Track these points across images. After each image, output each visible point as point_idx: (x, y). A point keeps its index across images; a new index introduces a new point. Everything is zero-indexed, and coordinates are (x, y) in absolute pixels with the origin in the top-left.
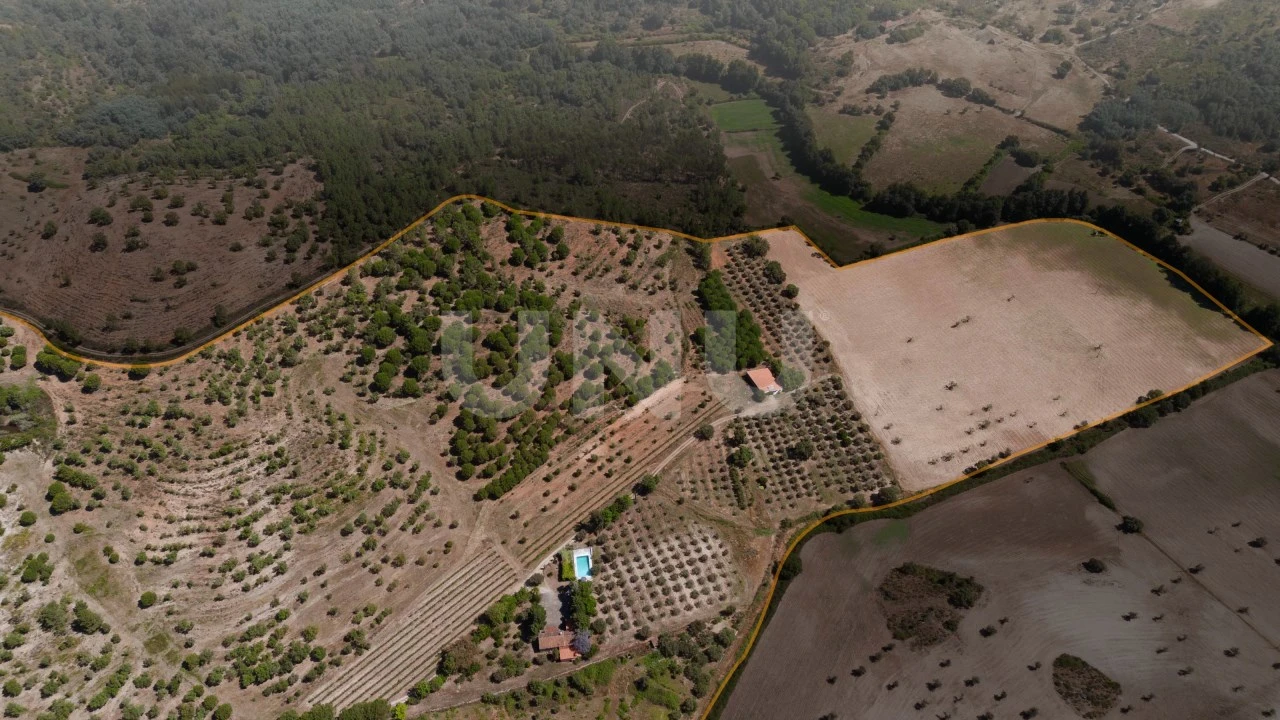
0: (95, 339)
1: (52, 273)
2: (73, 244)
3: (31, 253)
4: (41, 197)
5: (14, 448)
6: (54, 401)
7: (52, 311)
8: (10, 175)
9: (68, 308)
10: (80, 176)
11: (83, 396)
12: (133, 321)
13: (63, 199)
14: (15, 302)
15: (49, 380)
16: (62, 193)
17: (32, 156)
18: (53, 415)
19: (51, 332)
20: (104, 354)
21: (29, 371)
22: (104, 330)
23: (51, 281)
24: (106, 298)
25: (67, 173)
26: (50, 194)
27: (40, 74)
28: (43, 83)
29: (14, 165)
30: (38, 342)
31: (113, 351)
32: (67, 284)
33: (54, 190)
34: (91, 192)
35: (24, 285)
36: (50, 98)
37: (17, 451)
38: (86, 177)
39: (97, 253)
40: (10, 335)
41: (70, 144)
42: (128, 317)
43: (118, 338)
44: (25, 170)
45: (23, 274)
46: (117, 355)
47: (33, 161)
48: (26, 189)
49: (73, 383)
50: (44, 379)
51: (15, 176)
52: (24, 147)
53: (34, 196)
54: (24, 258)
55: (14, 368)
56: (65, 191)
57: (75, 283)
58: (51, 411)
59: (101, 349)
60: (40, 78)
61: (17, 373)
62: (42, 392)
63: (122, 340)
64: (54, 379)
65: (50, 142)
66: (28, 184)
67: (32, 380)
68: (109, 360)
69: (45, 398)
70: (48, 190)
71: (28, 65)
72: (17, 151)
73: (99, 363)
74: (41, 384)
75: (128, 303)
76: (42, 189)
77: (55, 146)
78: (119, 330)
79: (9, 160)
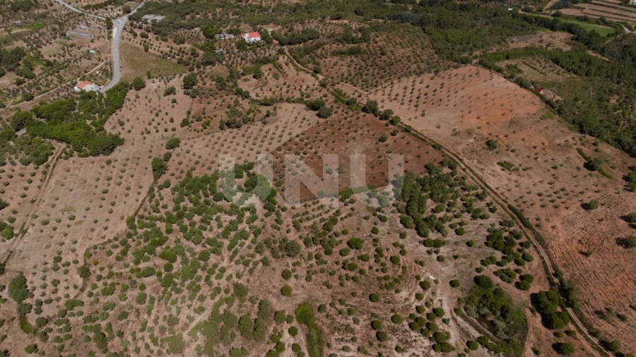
0: (585, 314)
1: (579, 238)
2: (604, 227)
3: (570, 212)
4: (590, 175)
5: (487, 347)
6: (529, 334)
7: (565, 266)
8: (577, 149)
9: (577, 273)
10: (622, 175)
11: (552, 350)
12: (623, 325)
13: (605, 185)
14: (544, 241)
15: (535, 315)
16: (605, 180)
17: (595, 144)
18: (523, 344)
19: (556, 280)
20: (585, 331)
21: (525, 296)
22: (597, 312)
23: (575, 242)
24: (610, 288)
25: (613, 168)
26: (597, 176)
27: (618, 95)
28: (617, 101)
29: (582, 144)
30: (543, 280)
31: (594, 335)
32: (586, 254)
33: (600, 175)
34: (627, 193)
35: (554, 232)
36: (618, 111)
37: (486, 350)
38: (626, 178)
39: (621, 248)
40: (528, 261)
41: (623, 149)
42: (622, 318)
43: (605, 327)
44: (588, 151)
45: (558, 223)
46: (596, 341)
47: (595, 148)
48: (582, 163)
49: (551, 333)
50: (532, 311)
51: (579, 151)
52: (593, 136)
53: (586, 171)
54: (564, 212)
55: (518, 285)
56: (608, 180)
57: (591, 258)
58: (523, 339)
59: (585, 325)
60: (617, 98)
61: (517, 291)
62: (526, 320)
63: (606, 333)
64: (539, 318)
65: (611, 141)
66: (586, 162)
67: (524, 304)
68: (588, 340)
69: (524, 326)
70: (596, 172)
71: (615, 86)
72: (588, 137)
73: (578, 335)
74: (528, 313)
75: (627, 306)
76: (593, 170)
77: (612, 145)
78: (609, 323)
79: (580, 140)
